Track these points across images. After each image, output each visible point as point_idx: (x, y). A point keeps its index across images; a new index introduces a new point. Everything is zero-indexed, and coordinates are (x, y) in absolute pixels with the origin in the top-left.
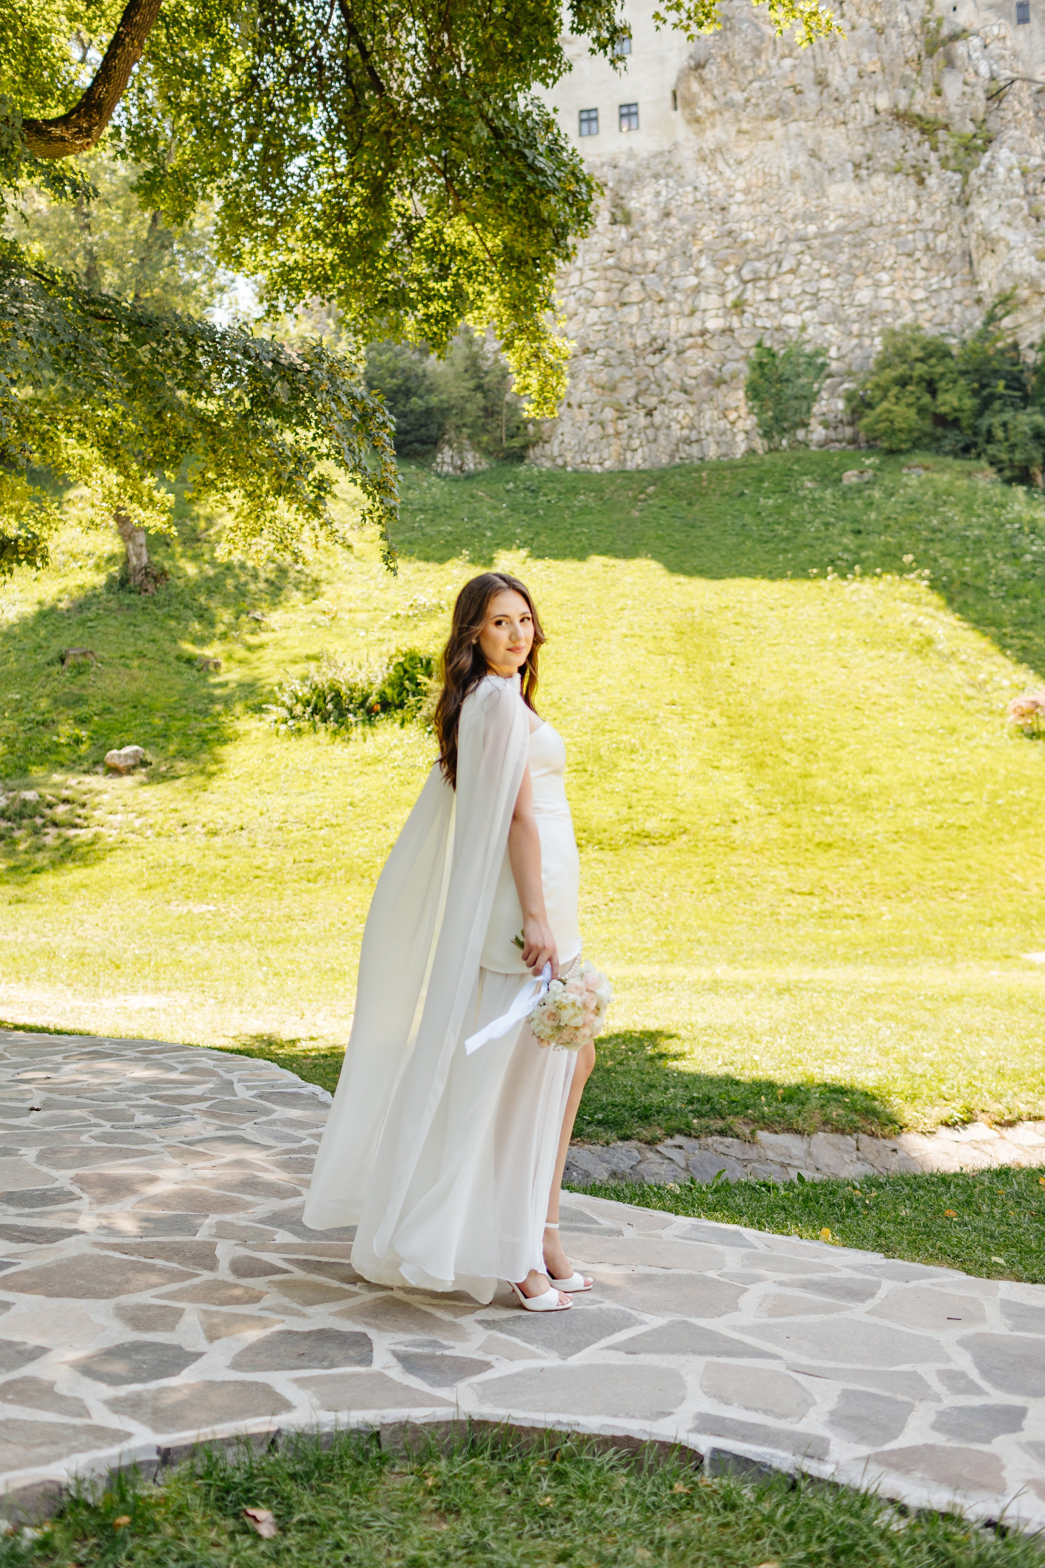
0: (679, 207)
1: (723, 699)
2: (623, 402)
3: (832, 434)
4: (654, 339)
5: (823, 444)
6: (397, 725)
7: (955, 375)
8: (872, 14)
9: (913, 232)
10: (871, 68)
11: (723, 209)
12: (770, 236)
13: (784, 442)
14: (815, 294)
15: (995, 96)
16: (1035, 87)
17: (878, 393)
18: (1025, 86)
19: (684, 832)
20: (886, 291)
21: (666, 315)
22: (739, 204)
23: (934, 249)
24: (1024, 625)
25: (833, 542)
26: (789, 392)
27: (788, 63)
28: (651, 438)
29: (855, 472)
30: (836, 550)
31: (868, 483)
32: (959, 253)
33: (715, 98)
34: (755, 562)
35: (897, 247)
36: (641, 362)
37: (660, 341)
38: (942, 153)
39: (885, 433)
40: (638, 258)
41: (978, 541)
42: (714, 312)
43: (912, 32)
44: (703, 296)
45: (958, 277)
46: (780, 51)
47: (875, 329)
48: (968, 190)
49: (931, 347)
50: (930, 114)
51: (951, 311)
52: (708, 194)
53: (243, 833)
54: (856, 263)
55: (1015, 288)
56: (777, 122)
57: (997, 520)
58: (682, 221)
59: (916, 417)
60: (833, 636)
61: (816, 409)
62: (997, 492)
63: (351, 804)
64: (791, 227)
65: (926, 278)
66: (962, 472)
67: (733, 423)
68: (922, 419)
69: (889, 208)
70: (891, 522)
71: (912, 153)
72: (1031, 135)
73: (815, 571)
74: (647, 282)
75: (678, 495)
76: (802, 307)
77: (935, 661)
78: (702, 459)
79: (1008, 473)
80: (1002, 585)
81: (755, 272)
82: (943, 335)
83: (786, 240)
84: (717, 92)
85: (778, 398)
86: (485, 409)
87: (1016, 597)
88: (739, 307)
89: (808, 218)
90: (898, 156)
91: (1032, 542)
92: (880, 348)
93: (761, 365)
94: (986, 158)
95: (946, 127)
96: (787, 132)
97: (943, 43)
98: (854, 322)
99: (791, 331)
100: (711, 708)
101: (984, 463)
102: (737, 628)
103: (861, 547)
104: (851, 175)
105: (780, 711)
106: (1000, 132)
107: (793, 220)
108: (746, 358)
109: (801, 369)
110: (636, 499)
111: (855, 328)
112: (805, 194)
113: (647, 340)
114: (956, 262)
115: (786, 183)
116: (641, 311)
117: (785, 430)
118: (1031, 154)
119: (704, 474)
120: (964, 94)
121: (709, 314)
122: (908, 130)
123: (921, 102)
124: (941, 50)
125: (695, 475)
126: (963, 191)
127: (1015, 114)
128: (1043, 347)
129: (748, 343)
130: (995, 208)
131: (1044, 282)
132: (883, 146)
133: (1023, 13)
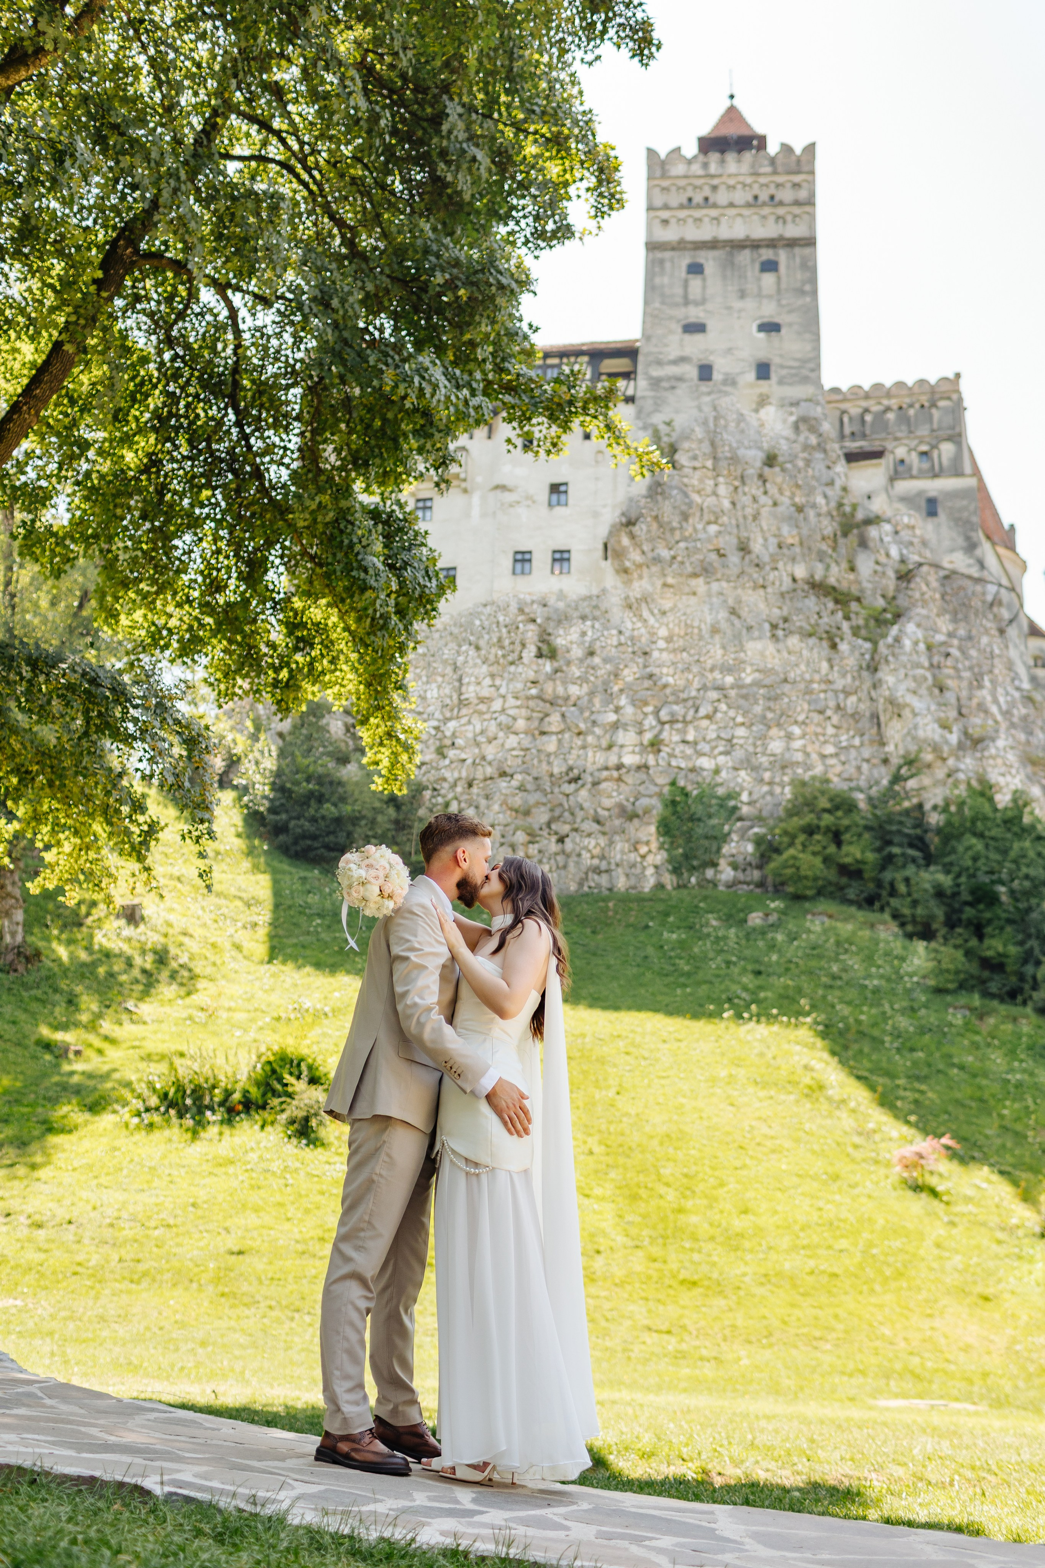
0: (603, 647)
1: (603, 1127)
2: (536, 826)
3: (741, 876)
4: (571, 769)
5: (732, 885)
6: (257, 1127)
7: (860, 829)
8: (793, 495)
9: (825, 691)
10: (790, 541)
11: (645, 653)
12: (689, 683)
13: (693, 880)
14: (730, 741)
15: (905, 576)
16: (942, 573)
17: (786, 839)
18: (932, 571)
20: (797, 744)
21: (584, 747)
22: (661, 650)
23: (844, 709)
25: (733, 981)
26: (700, 830)
27: (713, 529)
28: (561, 864)
29: (760, 914)
30: (736, 989)
31: (772, 925)
32: (868, 714)
33: (643, 553)
34: (653, 994)
35: (809, 703)
36: (556, 790)
37: (576, 771)
38: (854, 622)
39: (791, 878)
40: (560, 690)
41: (876, 991)
42: (631, 749)
43: (829, 514)
44: (621, 733)
45: (866, 737)
46: (706, 517)
47: (786, 779)
48: (877, 658)
49: (838, 800)
50: (844, 586)
51: (859, 768)
52: (632, 638)
53: (72, 1227)
54: (770, 715)
55: (920, 750)
56: (701, 581)
57: (897, 972)
58: (606, 660)
59: (821, 866)
60: (723, 1073)
61: (725, 850)
62: (898, 945)
63: (194, 1205)
64: (710, 676)
65: (836, 735)
66: (865, 923)
67: (643, 857)
68: (828, 868)
69: (803, 667)
70: (792, 966)
71: (825, 620)
72: (938, 615)
73: (712, 1007)
74: (567, 714)
75: (583, 923)
76: (716, 752)
77: (825, 1106)
78: (610, 890)
79: (909, 928)
80: (899, 1037)
81: (672, 714)
82: (851, 789)
83: (704, 688)
84: (645, 548)
85: (689, 837)
86: (397, 822)
87: (912, 1050)
88: (655, 745)
89: (726, 669)
90: (813, 621)
92: (789, 796)
93: (674, 803)
94: (894, 630)
95: (858, 600)
96: (709, 590)
97: (858, 526)
98: (766, 770)
99: (705, 773)
100: (590, 1135)
101: (887, 916)
102: (628, 1058)
103: (761, 988)
104: (768, 634)
105: (661, 1144)
106: (908, 609)
107: (712, 670)
108: (660, 795)
109: (712, 810)
111: (767, 776)
112: (724, 647)
113: (564, 769)
114: (865, 723)
115: (707, 636)
116: (560, 741)
117: (694, 868)
118: (936, 631)
119: (611, 904)
120: (875, 572)
121: (626, 750)
122: (823, 599)
123: (836, 575)
124: (855, 531)
125: (601, 904)
126: (873, 658)
127: (923, 594)
128: (945, 809)
129: (662, 780)
130: (902, 676)
131: (946, 749)
132: (799, 611)
133: (931, 507)
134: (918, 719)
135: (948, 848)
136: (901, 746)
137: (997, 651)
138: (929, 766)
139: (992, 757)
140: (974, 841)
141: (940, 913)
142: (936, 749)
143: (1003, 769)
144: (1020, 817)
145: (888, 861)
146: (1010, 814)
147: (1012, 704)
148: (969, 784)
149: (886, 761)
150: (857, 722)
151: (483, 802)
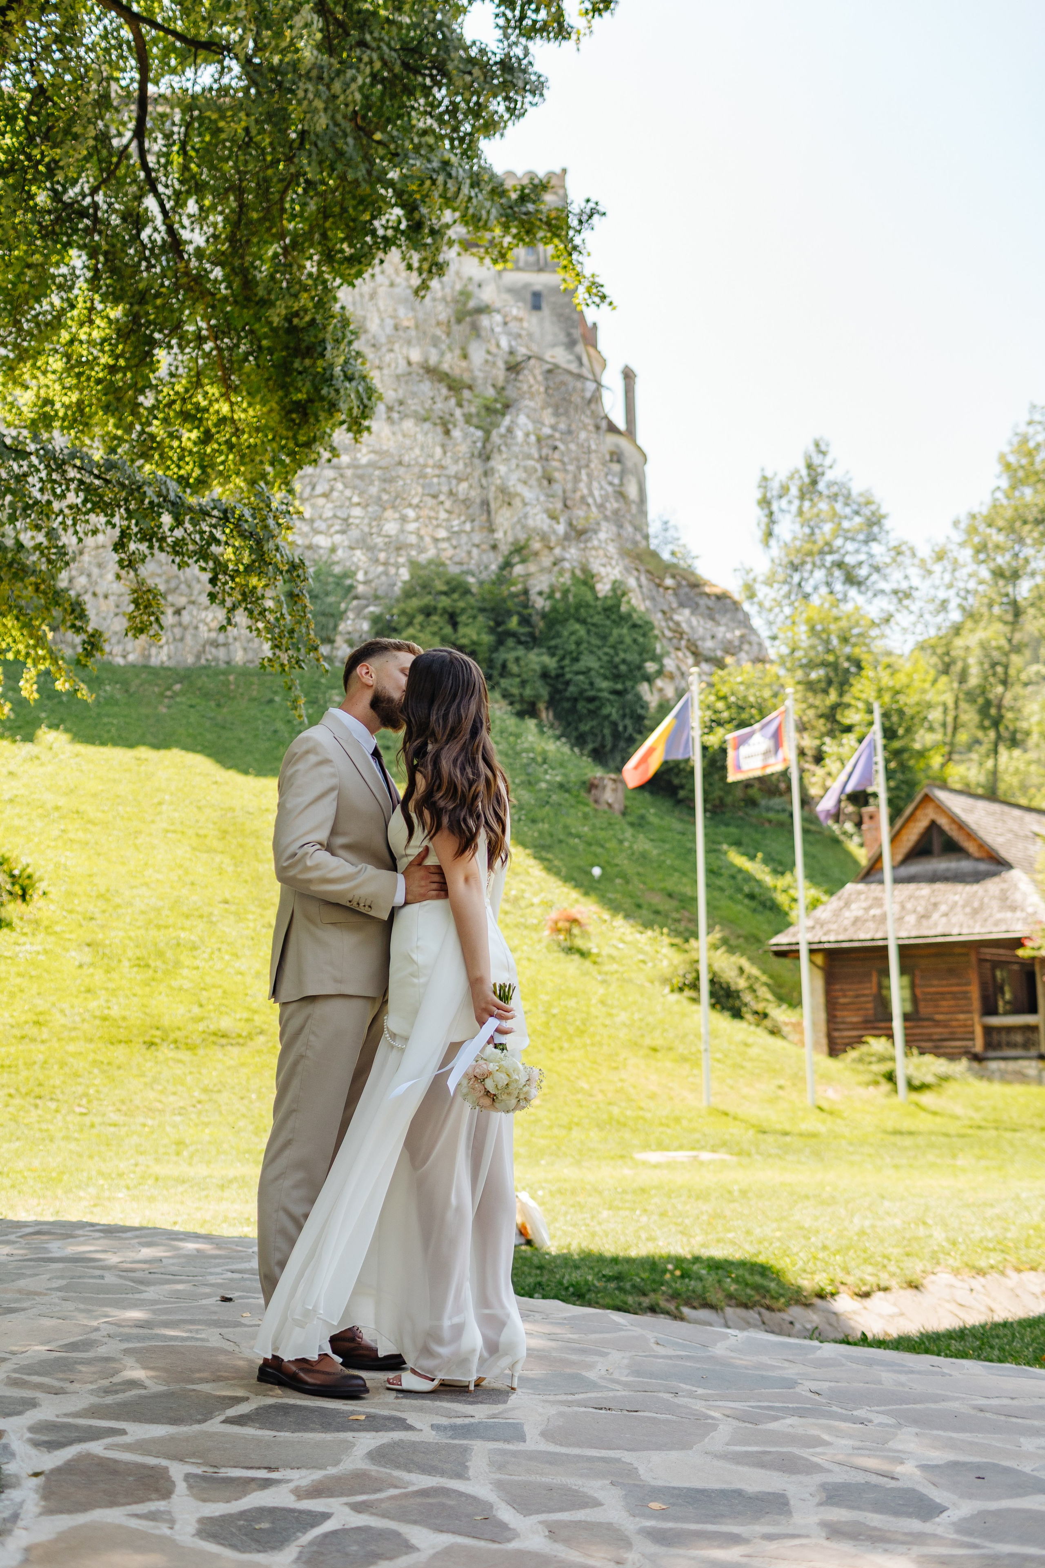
9: (439, 476)
10: (406, 323)
14: (346, 520)
15: (514, 368)
16: (546, 367)
17: (404, 620)
18: (538, 364)
19: (262, 1032)
20: (412, 527)
24: (544, 847)
26: (317, 608)
28: (178, 636)
32: (478, 501)
35: (423, 487)
38: (466, 410)
43: (444, 299)
45: (476, 523)
48: (489, 447)
49: (454, 583)
50: (457, 372)
51: (469, 553)
54: (385, 497)
55: (528, 540)
57: (513, 748)
61: (342, 627)
62: (512, 722)
65: (448, 520)
69: (417, 451)
71: (439, 405)
72: (543, 408)
75: (206, 695)
76: (333, 530)
78: (228, 663)
90: (427, 406)
91: (546, 772)
94: (507, 421)
95: (470, 388)
97: (470, 314)
98: (381, 550)
99: (322, 551)
104: (384, 416)
106: (516, 400)
109: (330, 588)
110: (162, 695)
111: (382, 556)
114: (475, 509)
119: (231, 678)
120: (487, 361)
122: (437, 385)
123: (450, 363)
124: (468, 319)
125: (222, 677)
126: (484, 447)
127: (531, 387)
128: (551, 596)
130: (513, 466)
131: (553, 538)
132: (414, 395)
133: (536, 301)
134: (528, 508)
135: (553, 633)
136: (509, 533)
137: (593, 447)
138: (536, 554)
139: (594, 548)
140: (577, 626)
141: (545, 692)
142: (544, 538)
143: (604, 560)
144: (618, 606)
145: (501, 640)
146: (609, 602)
147: (606, 498)
148: (573, 573)
149: (494, 547)
150: (468, 508)
151: (95, 571)
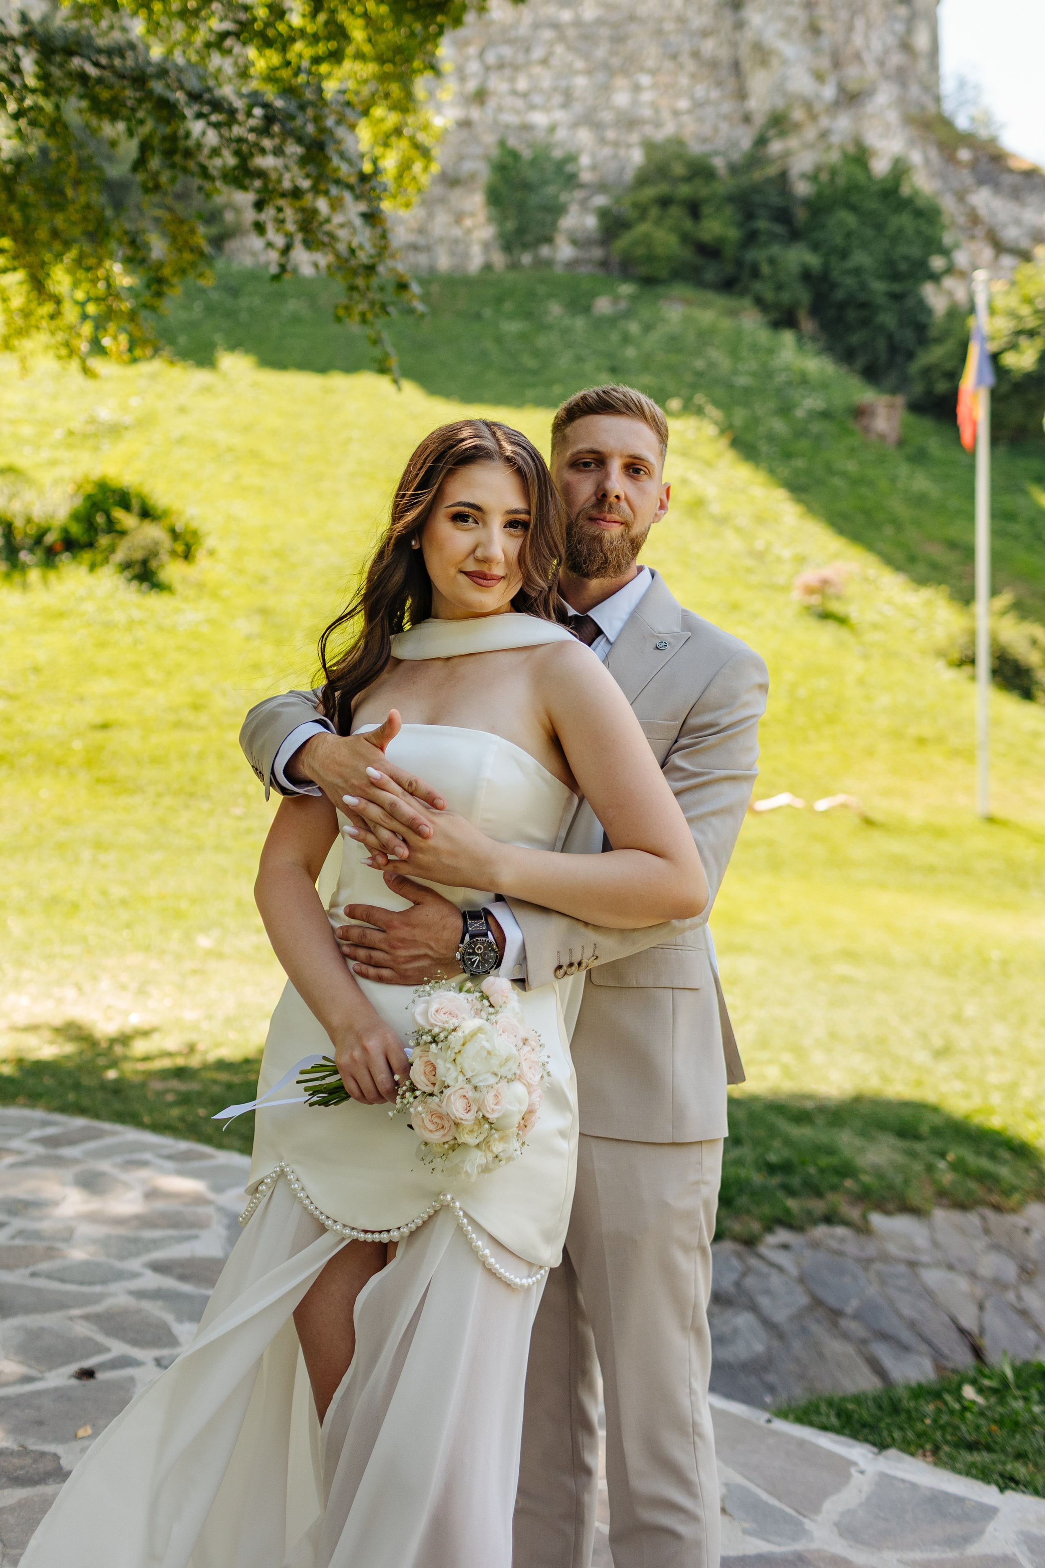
3: (580, 254)
5: (570, 265)
6: (85, 568)
7: (721, 201)
9: (679, 32)
12: (517, 17)
13: (526, 259)
14: (567, 91)
17: (636, 213)
20: (646, 97)
23: (700, 55)
26: (533, 200)
29: (608, 300)
31: (623, 314)
32: (727, 61)
35: (660, 46)
39: (643, 258)
41: (745, 389)
45: (724, 89)
47: (634, 139)
49: (696, 166)
51: (716, 127)
54: (614, 61)
55: (788, 108)
57: (765, 368)
59: (677, 244)
61: (561, 223)
62: (764, 336)
65: (690, 87)
66: (726, 311)
67: (468, 231)
68: (684, 246)
76: (552, 104)
77: (708, 524)
78: (433, 270)
79: (774, 315)
81: (500, 57)
82: (709, 153)
85: (521, 208)
88: (480, 96)
91: (804, 397)
92: (638, 162)
93: (503, 168)
98: (610, 128)
99: (538, 132)
101: (748, 301)
108: (487, 158)
109: (549, 176)
111: (611, 134)
114: (723, 72)
117: (527, 245)
128: (815, 177)
129: (490, 139)
131: (819, 105)
134: (788, 68)
135: (817, 223)
136: (766, 99)
138: (798, 125)
139: (870, 116)
140: (846, 215)
141: (806, 297)
142: (808, 105)
143: (882, 131)
144: (898, 188)
145: (751, 238)
146: (887, 184)
148: (843, 148)
149: (746, 119)
150: (715, 70)
